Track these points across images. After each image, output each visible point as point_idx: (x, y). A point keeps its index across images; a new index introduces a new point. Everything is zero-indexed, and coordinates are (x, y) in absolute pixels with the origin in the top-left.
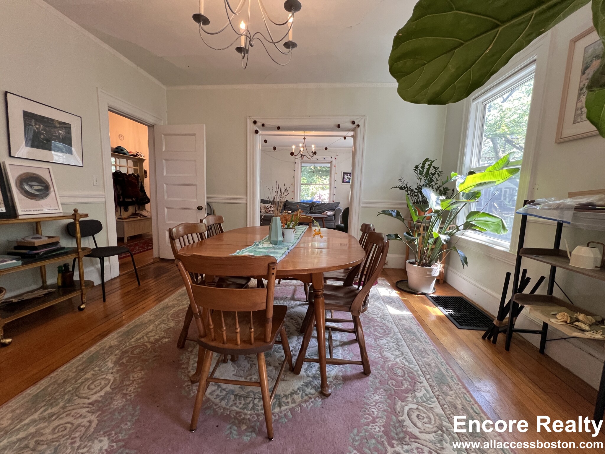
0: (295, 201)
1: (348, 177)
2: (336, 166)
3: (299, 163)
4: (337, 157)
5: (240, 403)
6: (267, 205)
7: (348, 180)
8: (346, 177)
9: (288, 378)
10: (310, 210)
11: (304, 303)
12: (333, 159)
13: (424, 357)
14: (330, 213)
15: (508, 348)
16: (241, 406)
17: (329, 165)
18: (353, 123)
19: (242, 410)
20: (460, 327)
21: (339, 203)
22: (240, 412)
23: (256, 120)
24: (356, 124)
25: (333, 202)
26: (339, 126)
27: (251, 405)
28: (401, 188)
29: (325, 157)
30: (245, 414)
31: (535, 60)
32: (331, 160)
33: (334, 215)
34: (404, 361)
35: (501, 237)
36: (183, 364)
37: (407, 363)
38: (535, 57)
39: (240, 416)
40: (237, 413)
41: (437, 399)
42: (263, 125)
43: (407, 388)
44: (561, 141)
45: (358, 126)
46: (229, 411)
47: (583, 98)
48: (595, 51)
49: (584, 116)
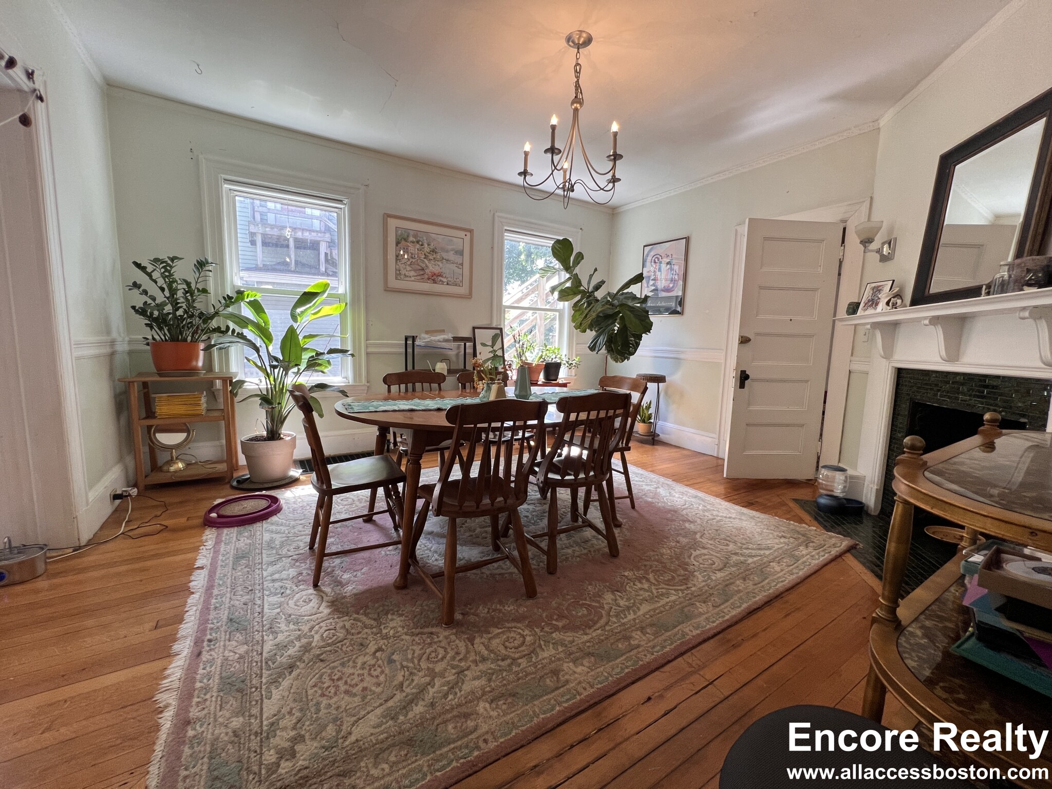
44: (388, 290)
47: (399, 263)
48: (402, 234)
49: (402, 277)
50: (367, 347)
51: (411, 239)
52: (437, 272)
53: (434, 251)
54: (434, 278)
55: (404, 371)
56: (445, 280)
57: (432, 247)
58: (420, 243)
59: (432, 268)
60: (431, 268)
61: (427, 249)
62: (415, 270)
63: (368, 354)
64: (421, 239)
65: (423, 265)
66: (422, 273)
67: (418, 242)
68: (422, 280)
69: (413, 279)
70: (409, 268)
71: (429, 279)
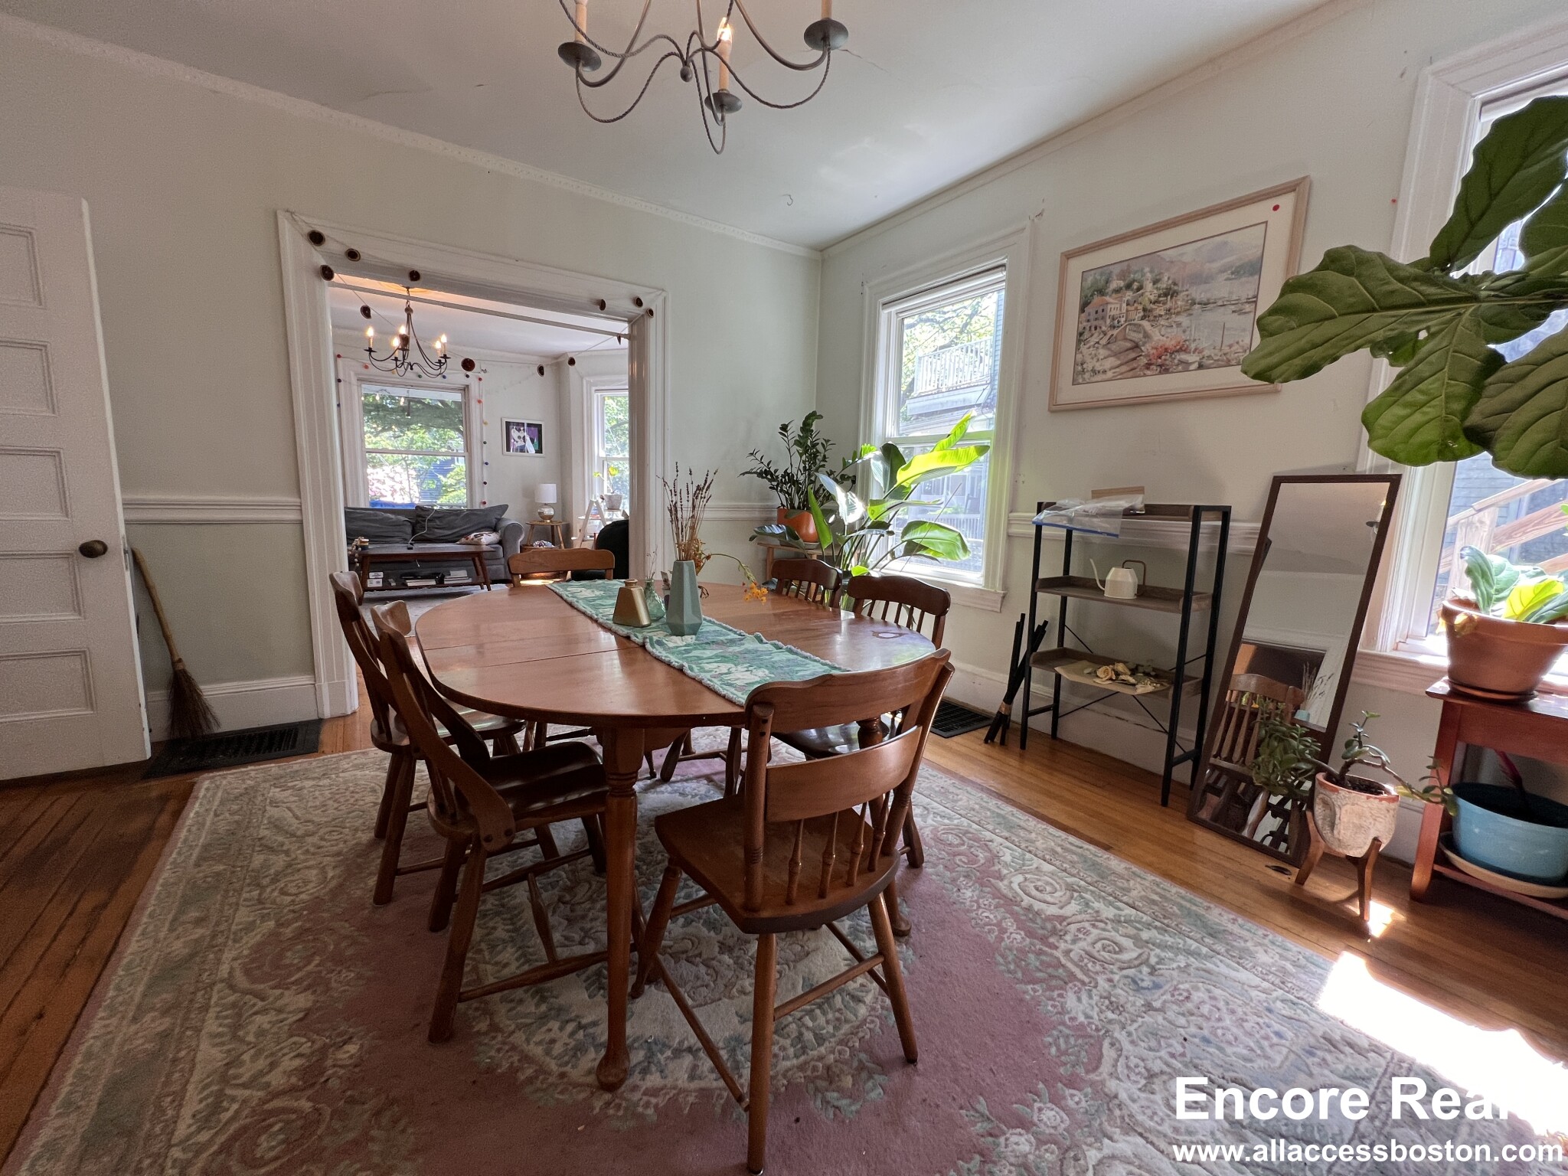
2: (483, 400)
3: (354, 380)
4: (481, 375)
5: (783, 1048)
9: (812, 945)
10: (414, 532)
11: (649, 782)
12: (472, 382)
13: (957, 801)
14: (488, 538)
15: (1023, 746)
16: (791, 1051)
17: (458, 397)
18: (638, 302)
19: (803, 1058)
20: (948, 734)
21: (504, 508)
22: (806, 1063)
23: (319, 229)
24: (644, 306)
25: (482, 507)
26: (602, 305)
27: (809, 1036)
28: (760, 475)
30: (821, 1058)
31: (1003, 265)
32: (466, 381)
33: (500, 542)
34: (939, 819)
35: (964, 566)
36: (514, 1070)
37: (946, 821)
38: (1005, 261)
39: (815, 1069)
40: (801, 1068)
41: (1030, 852)
42: (353, 255)
43: (985, 857)
44: (1057, 409)
45: (651, 312)
46: (780, 1077)
47: (1083, 348)
48: (1095, 282)
49: (1087, 376)
50: (1009, 523)
51: (1115, 284)
52: (1170, 343)
53: (1170, 293)
54: (1163, 362)
55: (1060, 574)
56: (1192, 358)
57: (1163, 285)
58: (1135, 285)
59: (1160, 335)
60: (1156, 338)
61: (1150, 292)
62: (1116, 355)
63: (1009, 536)
64: (1138, 276)
65: (1137, 336)
66: (1133, 355)
67: (1129, 286)
68: (1133, 373)
69: (1110, 374)
70: (1102, 352)
71: (1148, 366)
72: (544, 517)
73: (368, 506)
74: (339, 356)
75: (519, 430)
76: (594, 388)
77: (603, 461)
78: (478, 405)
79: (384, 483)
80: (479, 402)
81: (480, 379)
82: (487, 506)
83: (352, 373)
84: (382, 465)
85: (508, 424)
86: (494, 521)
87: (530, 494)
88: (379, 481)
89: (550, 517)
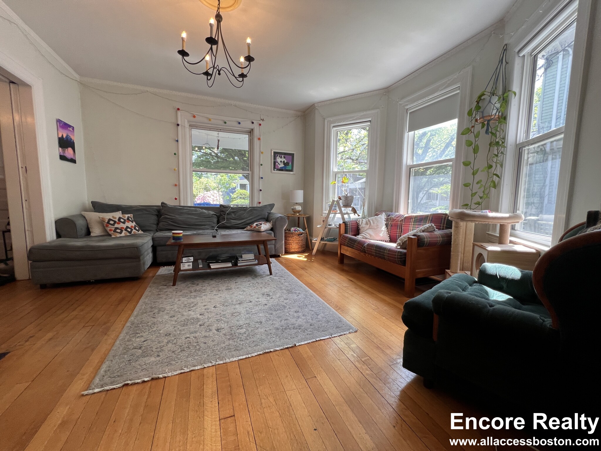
0: (182, 204)
1: (283, 160)
2: (261, 138)
3: (187, 125)
4: (261, 122)
6: (107, 216)
7: (282, 165)
8: (279, 160)
10: (218, 222)
12: (255, 126)
14: (264, 227)
17: (248, 136)
21: (272, 206)
25: (259, 205)
29: (239, 120)
32: (251, 126)
33: (272, 229)
72: (295, 211)
73: (193, 205)
74: (178, 109)
75: (281, 157)
76: (332, 125)
77: (336, 174)
78: (258, 141)
79: (210, 197)
80: (259, 139)
81: (260, 125)
82: (261, 205)
83: (186, 121)
84: (210, 190)
85: (275, 153)
86: (267, 214)
87: (287, 197)
88: (209, 196)
89: (299, 212)
